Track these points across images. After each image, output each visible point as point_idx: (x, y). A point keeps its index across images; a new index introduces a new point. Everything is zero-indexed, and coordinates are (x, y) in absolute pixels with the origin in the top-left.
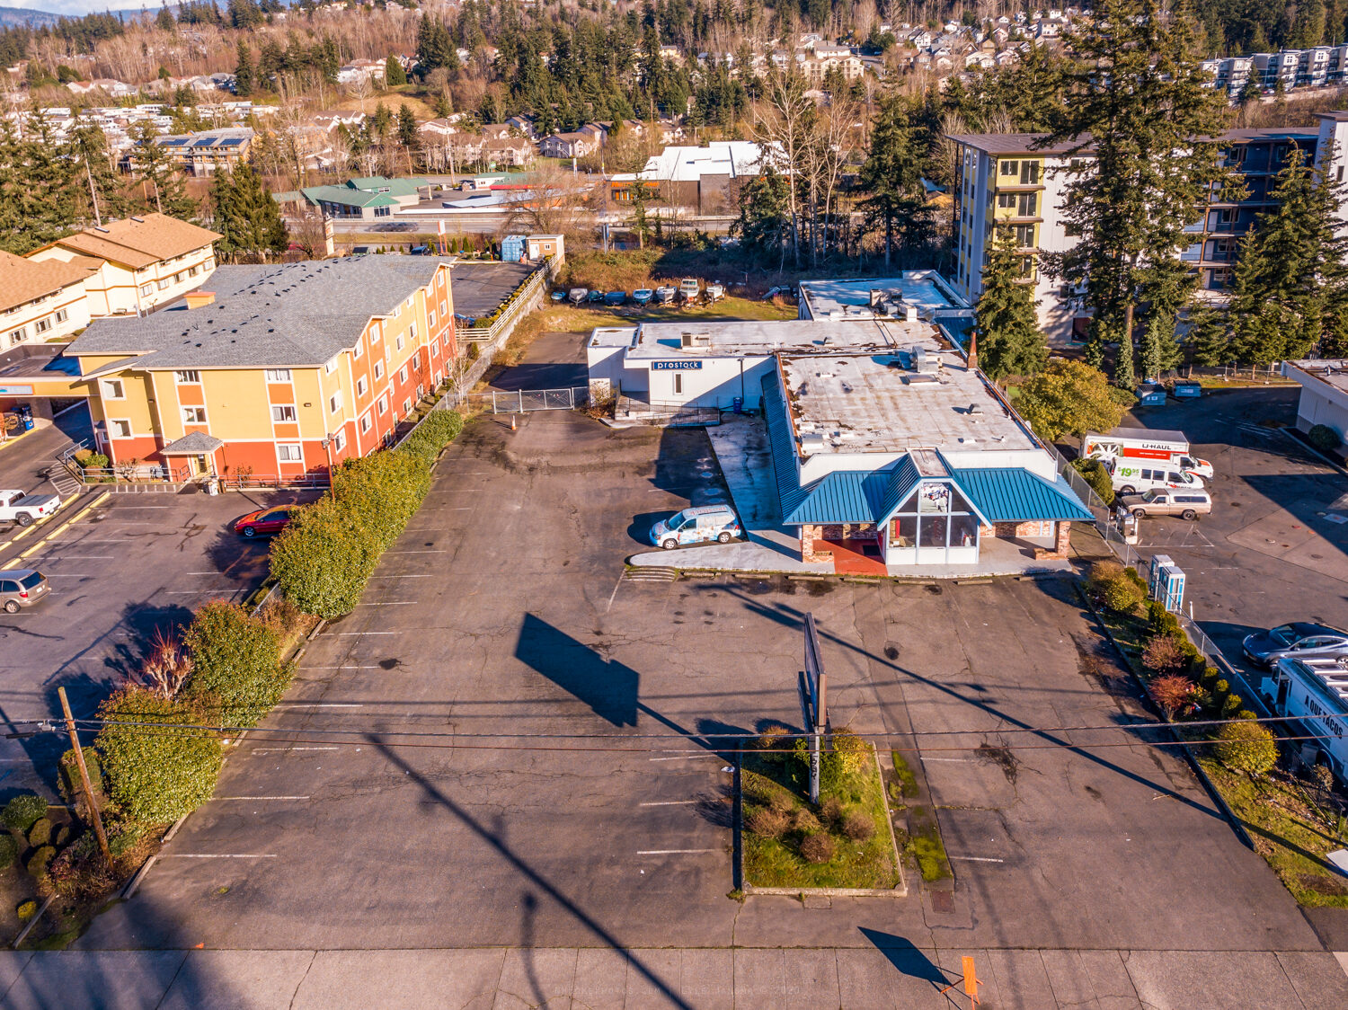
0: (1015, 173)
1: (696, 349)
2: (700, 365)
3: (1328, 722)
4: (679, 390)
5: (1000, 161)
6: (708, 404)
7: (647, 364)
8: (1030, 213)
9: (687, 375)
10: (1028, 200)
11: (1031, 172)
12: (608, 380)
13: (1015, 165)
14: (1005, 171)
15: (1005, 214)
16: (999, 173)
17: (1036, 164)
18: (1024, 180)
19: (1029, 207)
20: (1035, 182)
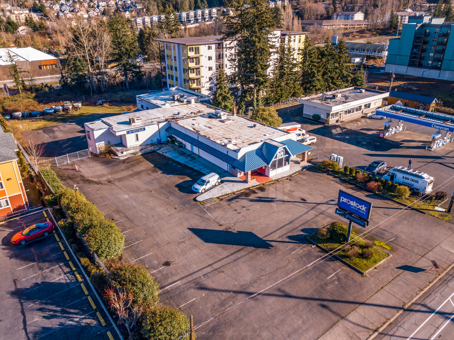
0: (193, 51)
1: (138, 124)
2: (144, 129)
3: (413, 180)
4: (137, 140)
5: (188, 47)
7: (125, 132)
8: (199, 64)
9: (140, 134)
10: (197, 60)
11: (197, 51)
12: (103, 142)
13: (192, 48)
14: (190, 51)
15: (192, 65)
16: (189, 51)
17: (198, 48)
18: (196, 53)
19: (198, 62)
20: (199, 53)
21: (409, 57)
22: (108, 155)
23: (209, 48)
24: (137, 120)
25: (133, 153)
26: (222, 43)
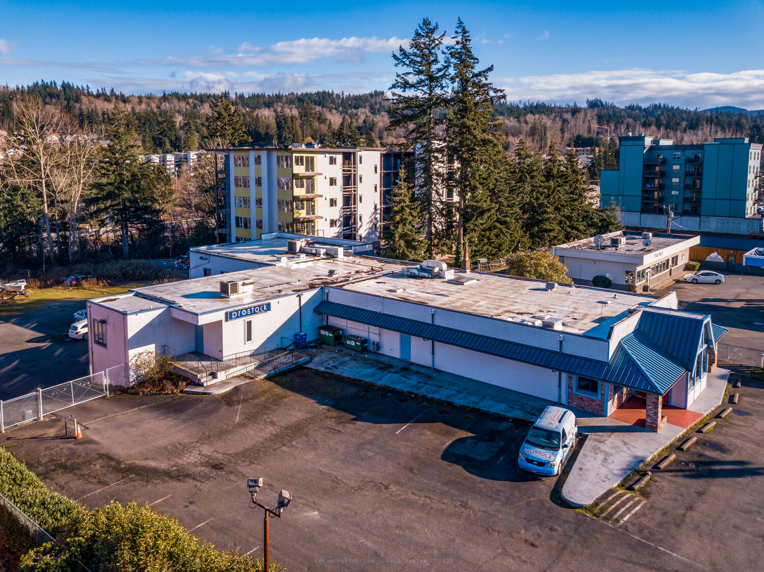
0: (302, 164)
1: (245, 295)
2: (269, 307)
4: (249, 338)
5: (294, 155)
6: (273, 346)
7: (221, 316)
8: (312, 192)
9: (257, 320)
10: (310, 182)
11: (310, 164)
12: (153, 345)
13: (302, 157)
14: (297, 164)
15: (299, 192)
16: (294, 164)
17: (312, 158)
18: (307, 170)
19: (311, 189)
20: (313, 170)
21: (640, 198)
22: (169, 386)
23: (332, 161)
24: (244, 284)
25: (244, 376)
26: (354, 154)
